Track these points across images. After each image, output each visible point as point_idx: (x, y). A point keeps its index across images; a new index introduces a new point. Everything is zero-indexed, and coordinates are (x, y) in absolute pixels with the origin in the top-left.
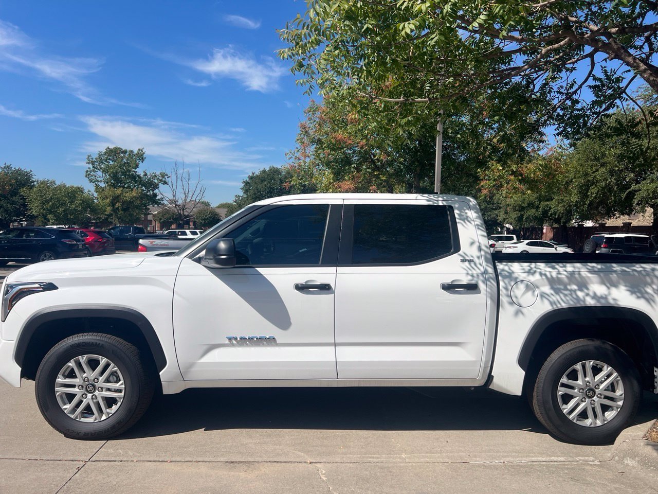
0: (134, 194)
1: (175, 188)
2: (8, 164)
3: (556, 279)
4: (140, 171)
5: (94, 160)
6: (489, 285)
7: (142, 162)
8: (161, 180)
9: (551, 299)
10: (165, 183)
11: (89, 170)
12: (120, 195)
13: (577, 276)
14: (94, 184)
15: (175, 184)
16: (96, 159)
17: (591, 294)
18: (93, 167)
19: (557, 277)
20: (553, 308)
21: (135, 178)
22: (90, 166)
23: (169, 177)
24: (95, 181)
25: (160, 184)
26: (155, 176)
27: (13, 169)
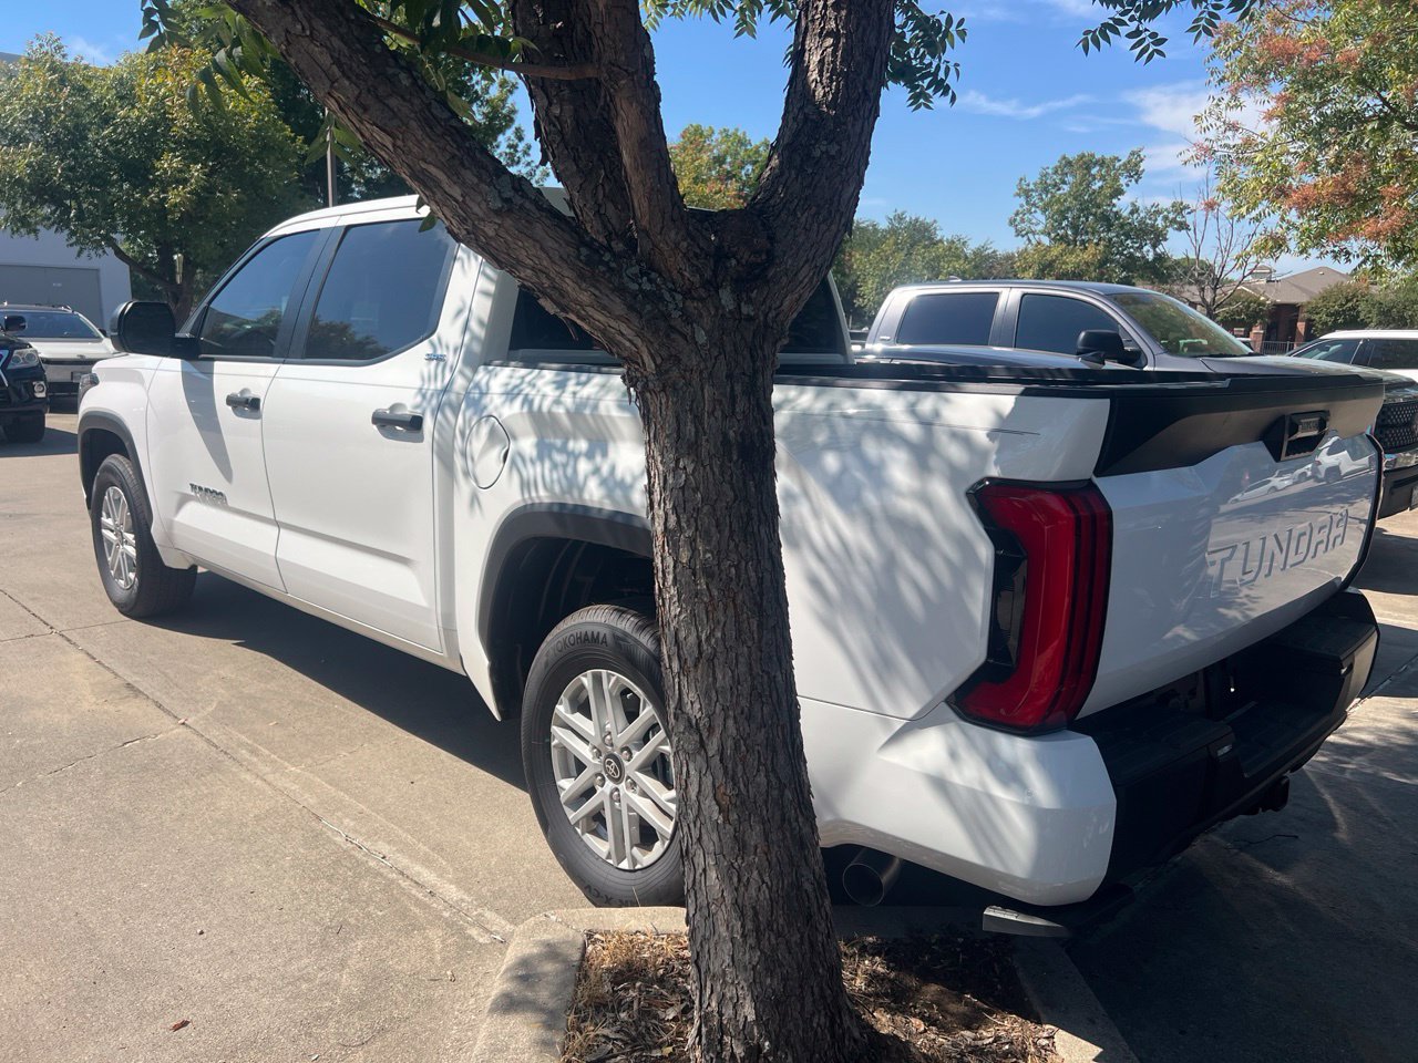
0: (1086, 256)
1: (1199, 237)
2: (899, 212)
3: (547, 416)
4: (1122, 204)
5: (1032, 187)
6: (440, 424)
7: (1137, 181)
8: (1174, 221)
9: (524, 474)
10: (1183, 226)
11: (1021, 210)
12: (1054, 261)
13: (587, 412)
14: (1025, 238)
15: (1200, 228)
16: (1035, 184)
17: (605, 470)
18: (1027, 203)
19: (550, 412)
20: (524, 500)
21: (1108, 220)
22: (1022, 200)
23: (1192, 211)
24: (1027, 234)
25: (1170, 229)
26: (1158, 212)
27: (908, 219)
